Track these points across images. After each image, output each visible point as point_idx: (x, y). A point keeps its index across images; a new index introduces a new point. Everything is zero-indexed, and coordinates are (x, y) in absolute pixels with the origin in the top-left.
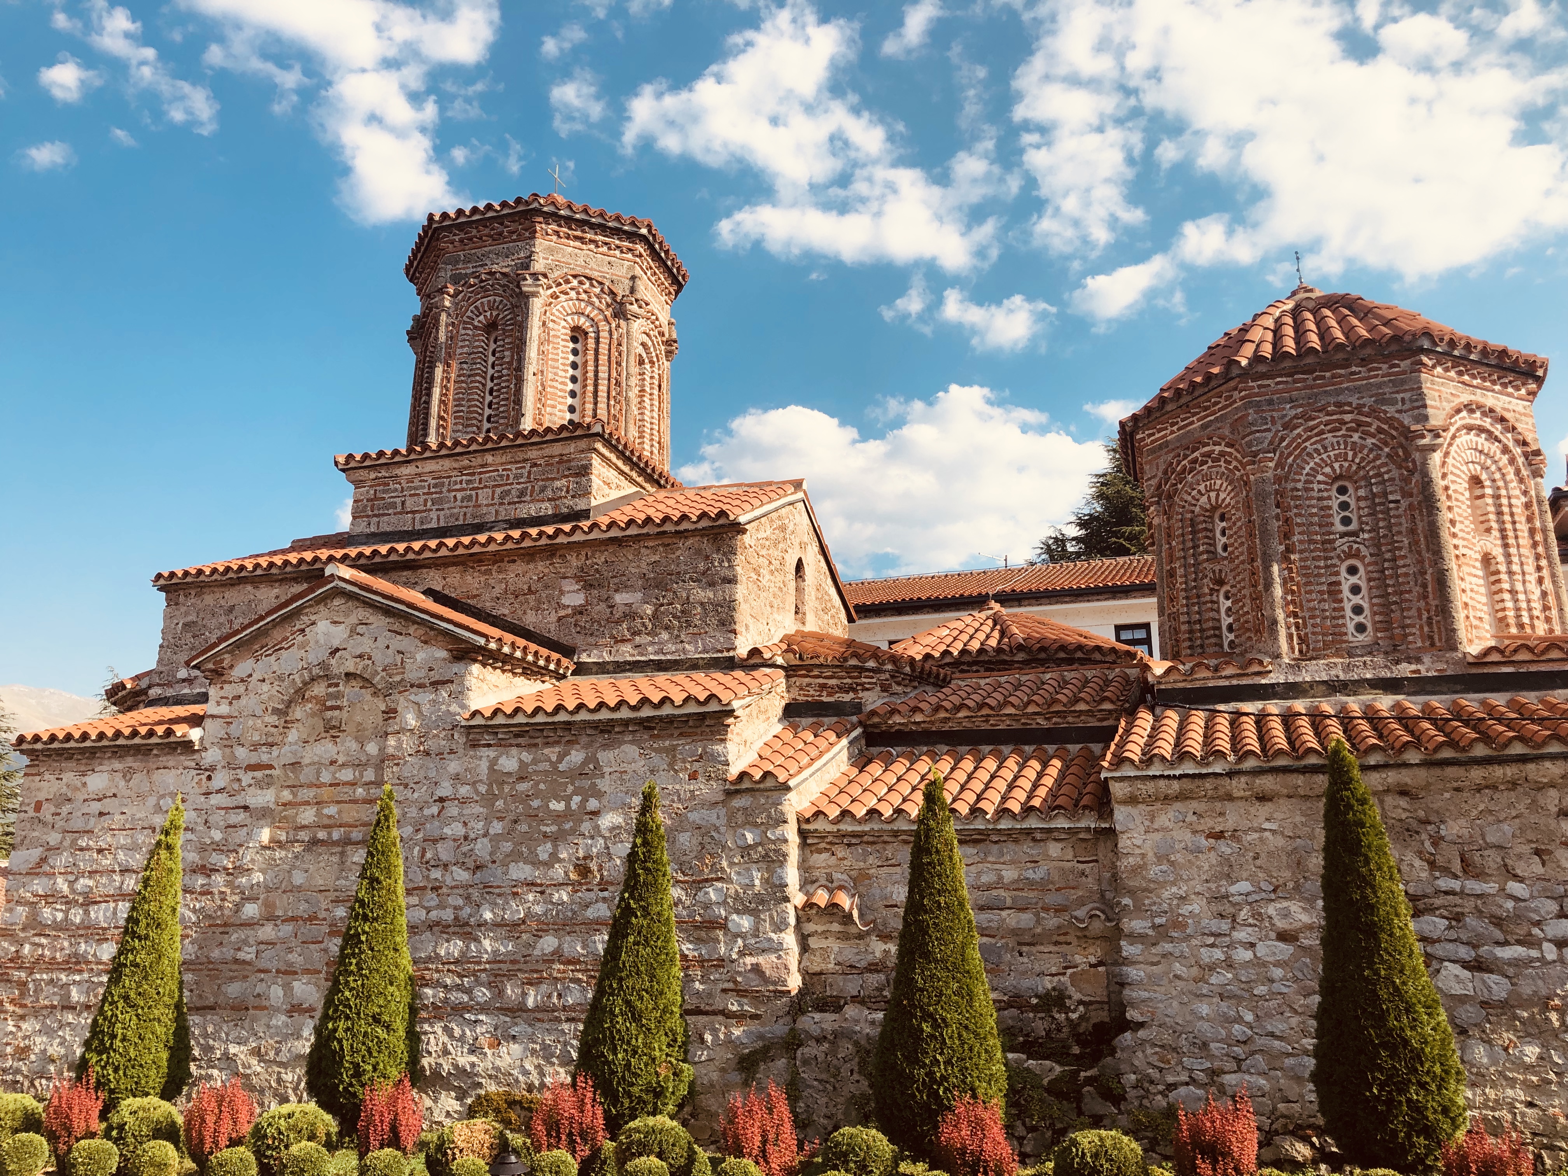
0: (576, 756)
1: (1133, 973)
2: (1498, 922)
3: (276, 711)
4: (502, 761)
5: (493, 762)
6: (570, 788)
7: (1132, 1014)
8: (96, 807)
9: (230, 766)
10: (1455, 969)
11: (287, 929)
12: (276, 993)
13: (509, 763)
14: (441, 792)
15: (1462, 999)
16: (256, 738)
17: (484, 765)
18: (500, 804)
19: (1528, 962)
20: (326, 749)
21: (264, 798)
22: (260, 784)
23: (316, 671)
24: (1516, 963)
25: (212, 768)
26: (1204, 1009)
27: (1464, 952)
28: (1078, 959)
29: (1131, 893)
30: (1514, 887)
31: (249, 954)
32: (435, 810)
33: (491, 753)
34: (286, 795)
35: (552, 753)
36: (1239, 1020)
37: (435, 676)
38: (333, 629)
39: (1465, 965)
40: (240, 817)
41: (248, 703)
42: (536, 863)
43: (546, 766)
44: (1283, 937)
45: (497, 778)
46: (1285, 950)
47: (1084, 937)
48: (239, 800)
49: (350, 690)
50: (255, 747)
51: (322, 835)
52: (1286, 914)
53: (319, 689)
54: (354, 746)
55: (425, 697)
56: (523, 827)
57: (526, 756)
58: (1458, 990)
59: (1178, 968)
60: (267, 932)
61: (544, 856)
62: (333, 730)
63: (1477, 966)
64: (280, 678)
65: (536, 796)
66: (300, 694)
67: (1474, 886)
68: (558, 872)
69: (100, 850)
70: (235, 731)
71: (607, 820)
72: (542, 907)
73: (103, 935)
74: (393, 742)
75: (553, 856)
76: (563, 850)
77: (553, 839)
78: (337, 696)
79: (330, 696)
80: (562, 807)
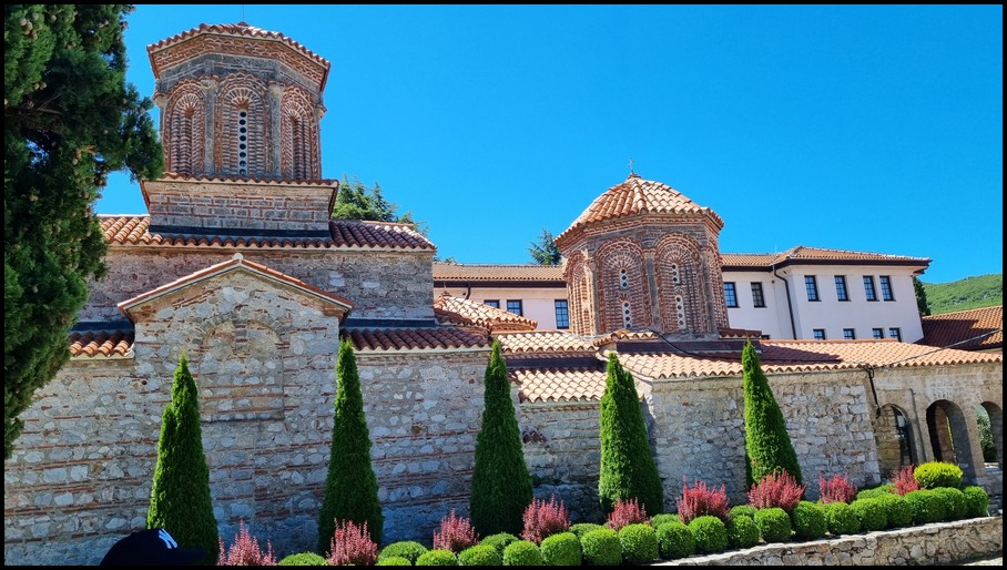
1: (661, 459)
6: (405, 388)
14: (324, 391)
23: (226, 318)
25: (147, 376)
29: (659, 428)
32: (322, 400)
35: (393, 369)
38: (236, 293)
41: (169, 335)
42: (390, 427)
49: (251, 330)
51: (239, 416)
54: (257, 363)
55: (309, 336)
56: (380, 409)
59: (676, 456)
61: (394, 423)
62: (240, 353)
64: (197, 321)
68: (402, 431)
69: (47, 433)
70: (163, 353)
71: (428, 404)
72: (395, 450)
73: (59, 489)
74: (287, 363)
75: (399, 424)
76: (406, 419)
77: (399, 414)
78: (244, 333)
79: (239, 333)
80: (400, 397)
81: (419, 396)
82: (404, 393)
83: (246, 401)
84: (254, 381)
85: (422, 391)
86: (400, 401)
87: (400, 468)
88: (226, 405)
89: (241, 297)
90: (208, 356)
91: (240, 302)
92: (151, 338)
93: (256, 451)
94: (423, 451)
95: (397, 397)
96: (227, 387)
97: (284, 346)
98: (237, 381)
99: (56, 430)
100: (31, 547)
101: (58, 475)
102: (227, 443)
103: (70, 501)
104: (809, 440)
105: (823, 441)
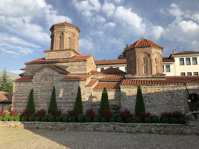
0: (71, 83)
1: (121, 103)
2: (151, 99)
3: (41, 78)
4: (64, 83)
5: (63, 84)
6: (71, 86)
7: (121, 106)
8: (22, 87)
9: (36, 83)
10: (147, 102)
11: (43, 99)
12: (42, 105)
13: (65, 84)
14: (58, 86)
15: (148, 105)
16: (39, 81)
17: (62, 84)
18: (64, 87)
19: (153, 102)
20: (46, 82)
21: (40, 87)
22: (39, 85)
23: (45, 74)
24: (152, 102)
25: (34, 84)
26: (127, 106)
27: (148, 101)
28: (117, 102)
29: (122, 96)
30: (153, 96)
31: (39, 101)
32: (58, 88)
33: (63, 83)
34: (42, 86)
35: (69, 83)
36: (130, 107)
37: (57, 75)
38: (46, 70)
39: (148, 102)
40: (37, 88)
41: (38, 77)
42: (68, 93)
43: (69, 84)
44: (134, 100)
45: (64, 85)
46: (134, 101)
47: (117, 100)
48: (37, 87)
49: (48, 76)
50: (39, 82)
51: (46, 90)
52: (134, 98)
53: (45, 76)
54: (49, 82)
55: (56, 77)
56: (66, 90)
57: (67, 83)
58: (148, 104)
59: (125, 102)
60: (41, 99)
61: (68, 92)
62: (47, 80)
63: (149, 102)
64: (41, 75)
65: (68, 87)
66: (43, 76)
67: (150, 96)
68: (70, 94)
69: (23, 91)
70: (36, 80)
71: (75, 89)
72: (68, 97)
73: (24, 99)
74: (53, 81)
75: (69, 92)
76: (70, 92)
77: (69, 91)
78: (47, 77)
79: (46, 77)
80: (70, 88)
81: (73, 88)
82: (71, 87)
83: (47, 88)
84: (48, 84)
85: (74, 87)
86: (70, 89)
87: (69, 100)
88: (44, 88)
89: (47, 71)
90: (42, 81)
91: (47, 72)
92: (35, 78)
93: (47, 96)
94: (73, 98)
95: (69, 88)
96: (45, 85)
97: (53, 79)
98: (46, 85)
99: (24, 91)
100: (21, 107)
101: (23, 97)
102: (44, 94)
103: (25, 101)
104: (163, 101)
105: (167, 102)
